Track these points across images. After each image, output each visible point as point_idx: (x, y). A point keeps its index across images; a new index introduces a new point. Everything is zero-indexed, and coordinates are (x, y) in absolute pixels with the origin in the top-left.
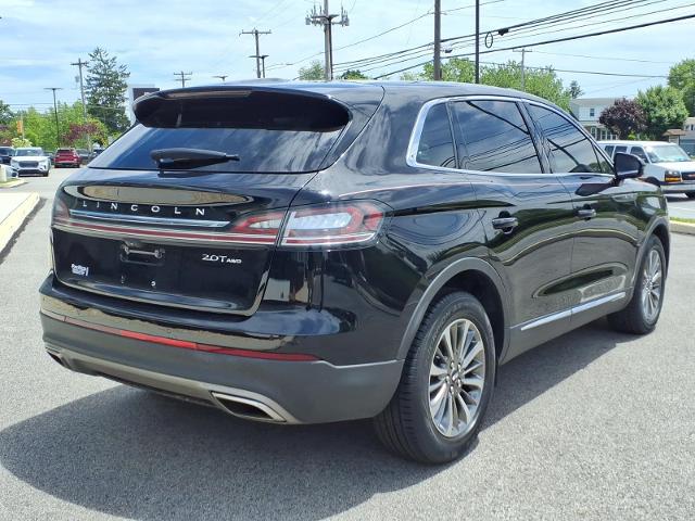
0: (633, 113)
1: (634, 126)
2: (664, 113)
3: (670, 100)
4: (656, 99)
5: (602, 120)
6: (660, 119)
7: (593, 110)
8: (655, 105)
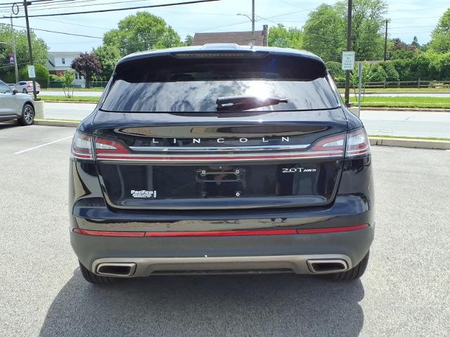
0: (93, 62)
1: (95, 71)
2: (110, 62)
3: (113, 54)
4: (105, 53)
5: (73, 66)
6: (109, 66)
7: (63, 59)
8: (104, 57)
